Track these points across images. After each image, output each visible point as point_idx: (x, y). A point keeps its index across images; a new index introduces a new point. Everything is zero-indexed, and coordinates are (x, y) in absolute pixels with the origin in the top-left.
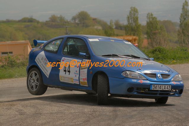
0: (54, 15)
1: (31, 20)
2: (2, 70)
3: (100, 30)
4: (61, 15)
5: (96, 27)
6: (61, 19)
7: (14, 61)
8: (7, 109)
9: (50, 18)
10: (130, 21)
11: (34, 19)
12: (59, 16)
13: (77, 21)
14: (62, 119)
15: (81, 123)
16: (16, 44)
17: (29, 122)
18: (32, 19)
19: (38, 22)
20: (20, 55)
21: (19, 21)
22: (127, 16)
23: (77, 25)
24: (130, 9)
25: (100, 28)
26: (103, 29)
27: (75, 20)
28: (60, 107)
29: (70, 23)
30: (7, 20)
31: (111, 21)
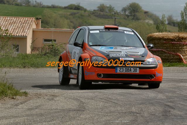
0: (103, 5)
1: (78, 8)
2: (44, 58)
3: (151, 24)
4: (110, 5)
5: (147, 21)
6: (111, 9)
7: (58, 49)
8: (48, 99)
9: (98, 7)
10: (185, 17)
11: (81, 7)
12: (108, 6)
13: (127, 13)
14: (107, 116)
15: (128, 121)
16: (60, 32)
17: (72, 116)
18: (79, 6)
19: (85, 10)
20: (64, 44)
21: (65, 8)
22: (181, 12)
23: (127, 18)
24: (185, 5)
25: (151, 22)
26: (154, 24)
27: (125, 12)
28: (105, 102)
29: (119, 14)
30: (52, 5)
31: (163, 16)
